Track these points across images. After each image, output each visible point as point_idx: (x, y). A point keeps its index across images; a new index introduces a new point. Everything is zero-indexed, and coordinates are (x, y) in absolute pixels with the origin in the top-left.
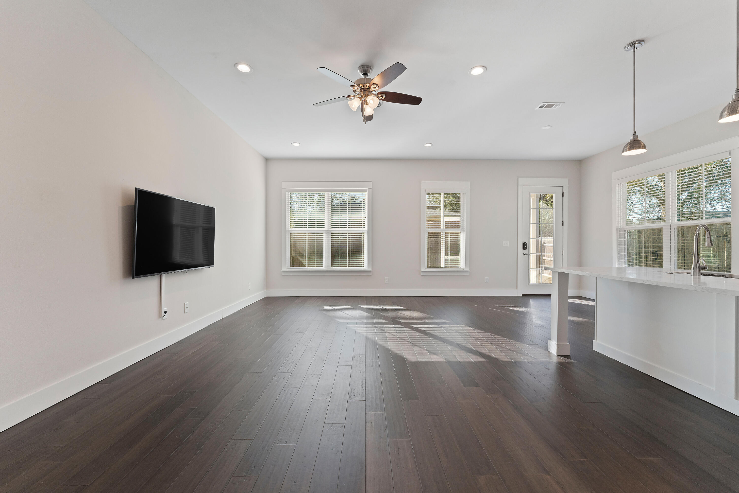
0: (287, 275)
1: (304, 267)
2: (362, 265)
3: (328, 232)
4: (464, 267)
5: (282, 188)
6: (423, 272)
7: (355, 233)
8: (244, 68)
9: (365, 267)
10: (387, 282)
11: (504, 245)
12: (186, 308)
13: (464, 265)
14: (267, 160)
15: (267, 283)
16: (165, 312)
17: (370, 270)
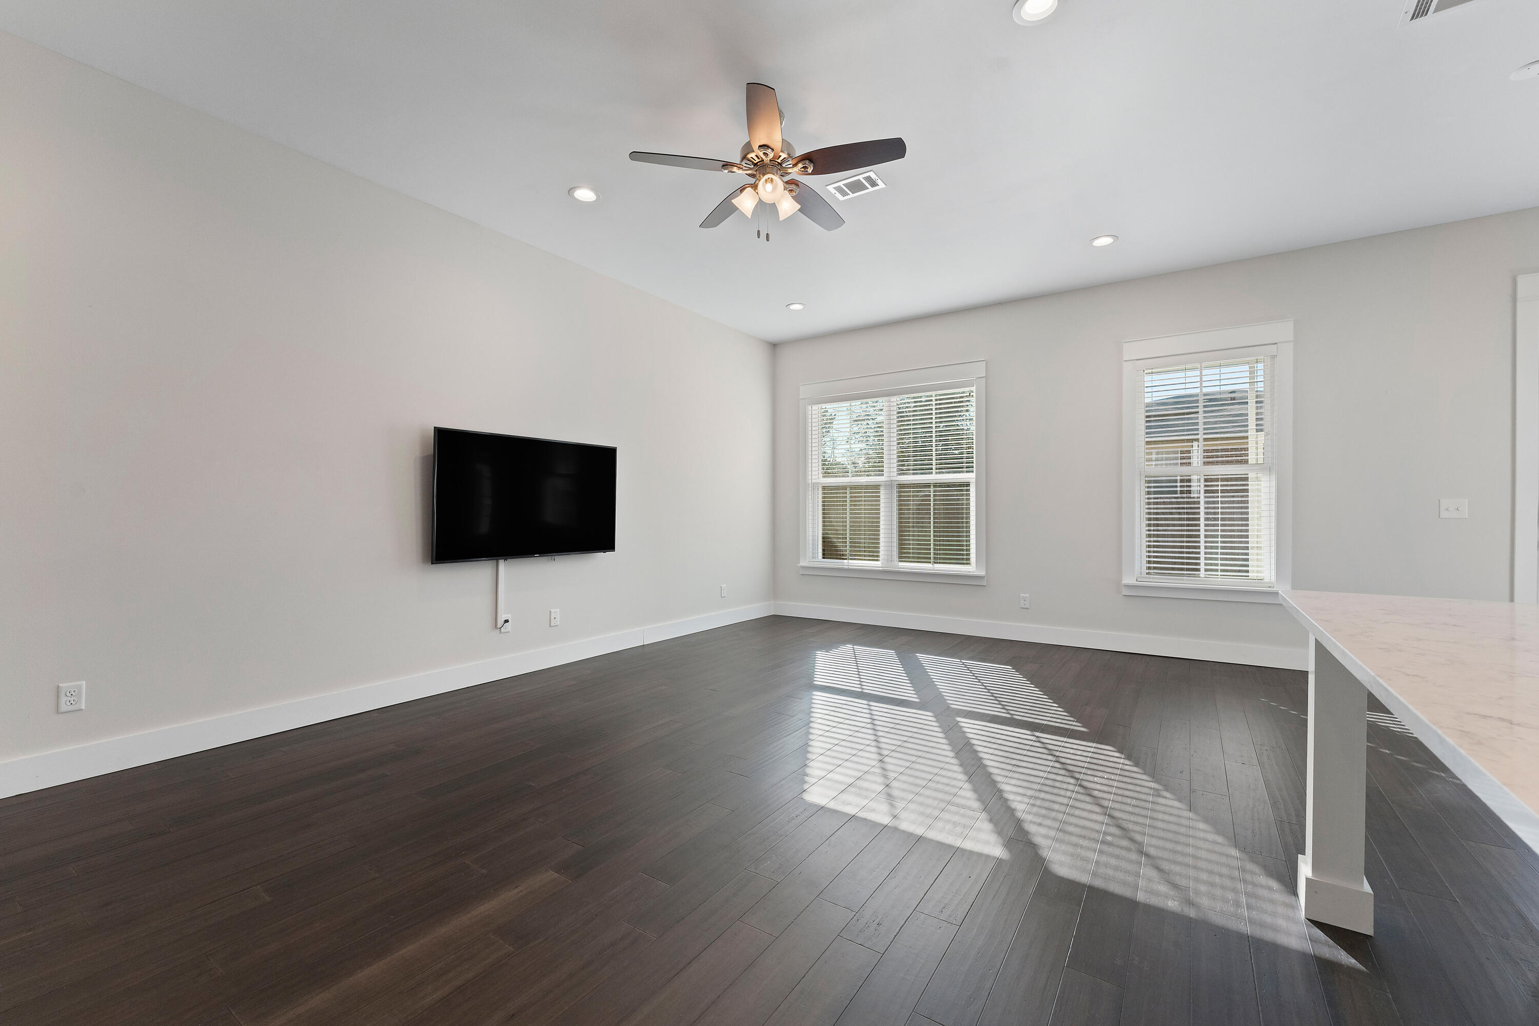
0: (811, 573)
1: (841, 559)
2: (967, 561)
3: (889, 485)
4: (1273, 579)
5: (800, 398)
6: (1128, 586)
7: (949, 486)
8: (585, 195)
9: (970, 569)
10: (1024, 607)
11: (1444, 514)
12: (552, 618)
13: (1273, 573)
14: (775, 347)
15: (774, 588)
16: (506, 621)
17: (982, 573)
